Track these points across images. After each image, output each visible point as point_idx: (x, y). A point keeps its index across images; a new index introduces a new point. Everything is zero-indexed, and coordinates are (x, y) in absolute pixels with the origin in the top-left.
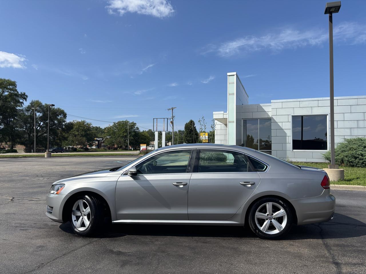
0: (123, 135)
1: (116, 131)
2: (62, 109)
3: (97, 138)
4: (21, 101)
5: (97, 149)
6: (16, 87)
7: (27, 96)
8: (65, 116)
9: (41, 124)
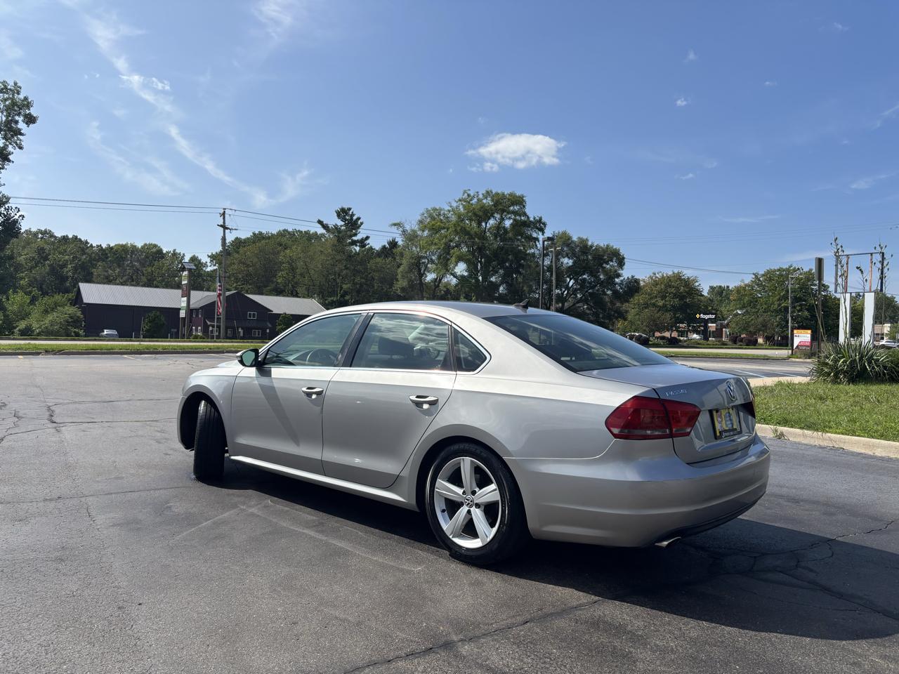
0: (779, 305)
1: (760, 296)
2: (614, 247)
3: (702, 315)
4: (535, 235)
5: (702, 341)
6: (524, 206)
7: (545, 224)
8: (621, 262)
9: (571, 284)
